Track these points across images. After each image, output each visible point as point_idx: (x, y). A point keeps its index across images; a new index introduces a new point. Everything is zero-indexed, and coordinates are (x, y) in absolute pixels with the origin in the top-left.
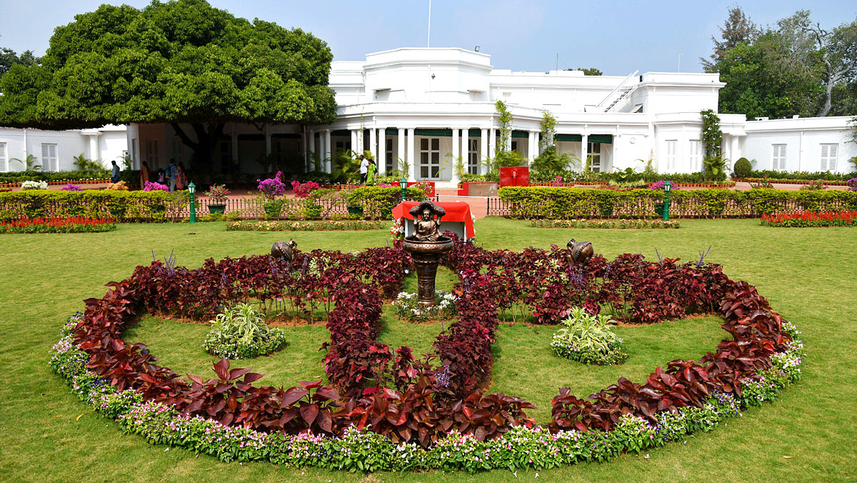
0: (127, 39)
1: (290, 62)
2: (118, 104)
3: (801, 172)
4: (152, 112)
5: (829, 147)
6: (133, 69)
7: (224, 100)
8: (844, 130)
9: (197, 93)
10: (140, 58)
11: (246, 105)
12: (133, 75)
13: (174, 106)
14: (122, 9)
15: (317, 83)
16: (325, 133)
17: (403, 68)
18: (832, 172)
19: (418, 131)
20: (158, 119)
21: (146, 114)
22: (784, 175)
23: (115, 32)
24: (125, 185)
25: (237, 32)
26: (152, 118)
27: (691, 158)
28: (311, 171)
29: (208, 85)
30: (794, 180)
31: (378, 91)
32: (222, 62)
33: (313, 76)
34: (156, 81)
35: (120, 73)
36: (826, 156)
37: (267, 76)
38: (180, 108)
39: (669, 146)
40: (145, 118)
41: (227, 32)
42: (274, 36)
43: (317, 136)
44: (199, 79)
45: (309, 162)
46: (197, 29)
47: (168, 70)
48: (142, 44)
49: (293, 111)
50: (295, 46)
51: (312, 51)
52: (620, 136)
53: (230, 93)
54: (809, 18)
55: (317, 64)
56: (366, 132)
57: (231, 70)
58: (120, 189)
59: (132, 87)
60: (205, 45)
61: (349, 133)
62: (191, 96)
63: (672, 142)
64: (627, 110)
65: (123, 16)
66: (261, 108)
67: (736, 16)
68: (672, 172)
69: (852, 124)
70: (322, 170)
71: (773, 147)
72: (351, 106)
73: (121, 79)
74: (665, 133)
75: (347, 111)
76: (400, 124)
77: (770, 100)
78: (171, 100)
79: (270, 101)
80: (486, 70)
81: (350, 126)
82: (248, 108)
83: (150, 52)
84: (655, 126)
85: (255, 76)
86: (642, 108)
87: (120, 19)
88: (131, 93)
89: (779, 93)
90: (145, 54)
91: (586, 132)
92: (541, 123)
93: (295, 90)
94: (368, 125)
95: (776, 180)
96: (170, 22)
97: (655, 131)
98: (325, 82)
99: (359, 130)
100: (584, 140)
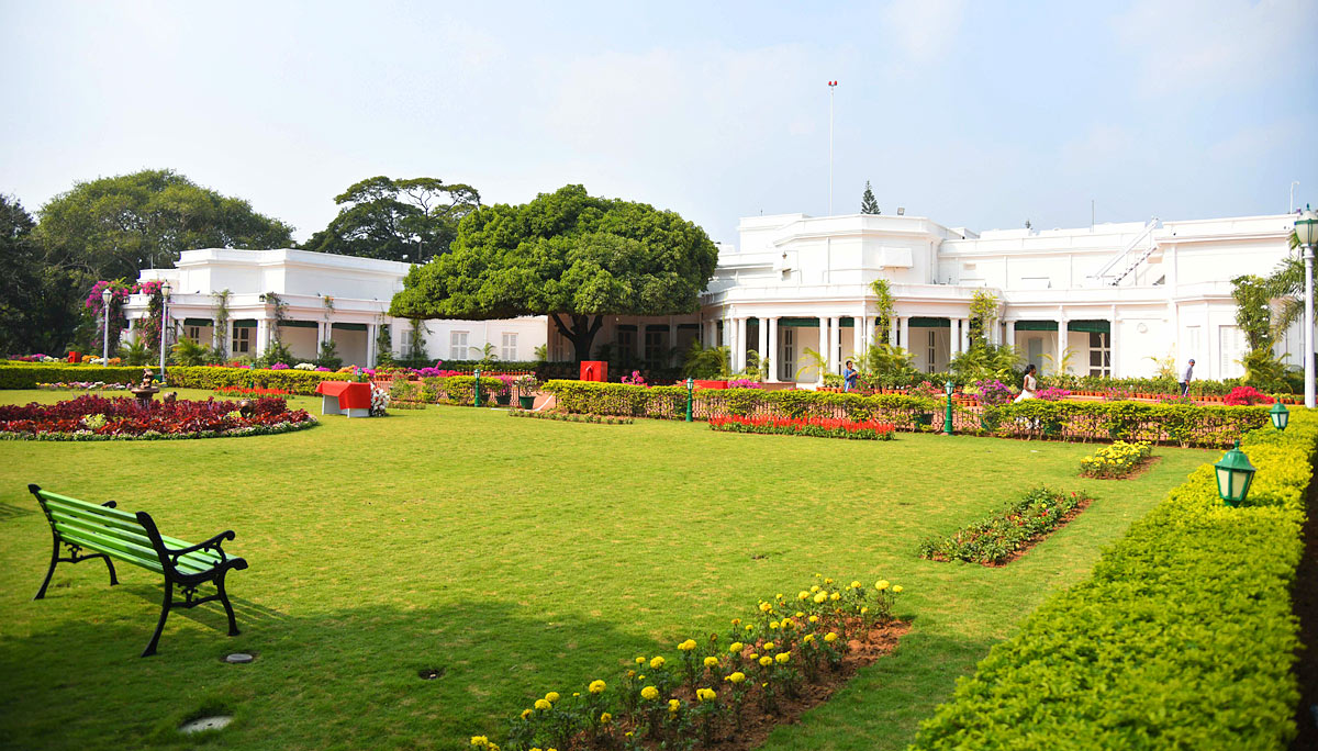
39: (1192, 335)
52: (1119, 321)
63: (1196, 331)
74: (1190, 316)
76: (758, 314)
84: (1177, 305)
86: (1164, 277)
92: (970, 306)
97: (1177, 312)
100: (1062, 329)
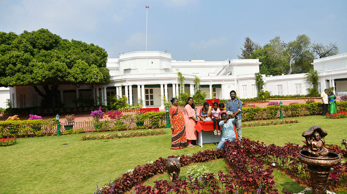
0: (12, 47)
1: (91, 57)
2: (9, 77)
3: (289, 95)
4: (27, 80)
5: (298, 85)
6: (17, 60)
7: (63, 74)
8: (303, 79)
9: (50, 71)
10: (20, 55)
11: (73, 76)
12: (17, 63)
13: (38, 77)
14: (10, 34)
15: (102, 66)
16: (104, 89)
17: (137, 60)
18: (301, 95)
19: (146, 86)
20: (30, 84)
21: (24, 81)
22: (283, 97)
23: (6, 44)
24: (18, 117)
25: (65, 44)
26: (27, 83)
27: (253, 92)
28: (98, 105)
29: (55, 67)
30: (287, 98)
31: (125, 70)
32: (60, 57)
33: (100, 64)
34: (28, 66)
35: (10, 63)
36: (298, 88)
37: (81, 63)
38: (41, 78)
39: (244, 88)
40: (23, 83)
41: (60, 45)
42: (82, 47)
43: (100, 89)
44: (50, 64)
45: (96, 101)
46: (47, 43)
47: (34, 61)
48: (20, 49)
49: (95, 78)
50: (92, 51)
51: (99, 53)
52: (224, 85)
53: (66, 71)
54: (280, 39)
55: (102, 58)
56: (123, 87)
57: (65, 61)
58: (15, 119)
59: (16, 69)
60: (51, 50)
61: (115, 88)
62: (47, 72)
63: (245, 86)
64: (225, 74)
65: (10, 37)
66: (80, 77)
67: (248, 40)
68: (246, 98)
69: (306, 76)
70: (103, 105)
71: (277, 86)
72: (115, 76)
73: (10, 65)
74: (242, 83)
75: (114, 79)
76: (138, 83)
77: (272, 69)
78: (36, 75)
79: (84, 74)
80: (169, 60)
81: (116, 85)
82: (74, 78)
83: (25, 53)
84: (237, 80)
85: (76, 63)
86: (231, 73)
87: (9, 38)
88: (16, 72)
89: (274, 66)
90: (23, 53)
91: (211, 84)
92: (194, 81)
93: (94, 69)
94: (124, 84)
95: (280, 98)
96: (34, 40)
97: (237, 82)
98: (105, 66)
99: (120, 86)
100: (211, 87)
